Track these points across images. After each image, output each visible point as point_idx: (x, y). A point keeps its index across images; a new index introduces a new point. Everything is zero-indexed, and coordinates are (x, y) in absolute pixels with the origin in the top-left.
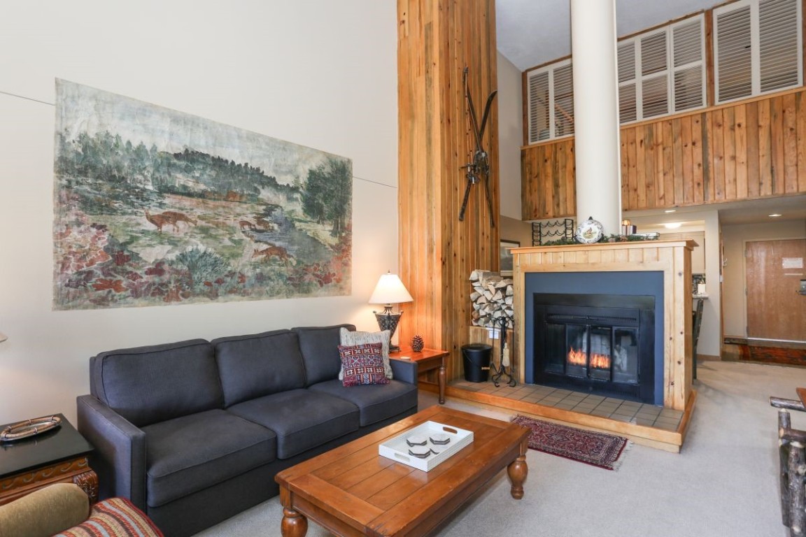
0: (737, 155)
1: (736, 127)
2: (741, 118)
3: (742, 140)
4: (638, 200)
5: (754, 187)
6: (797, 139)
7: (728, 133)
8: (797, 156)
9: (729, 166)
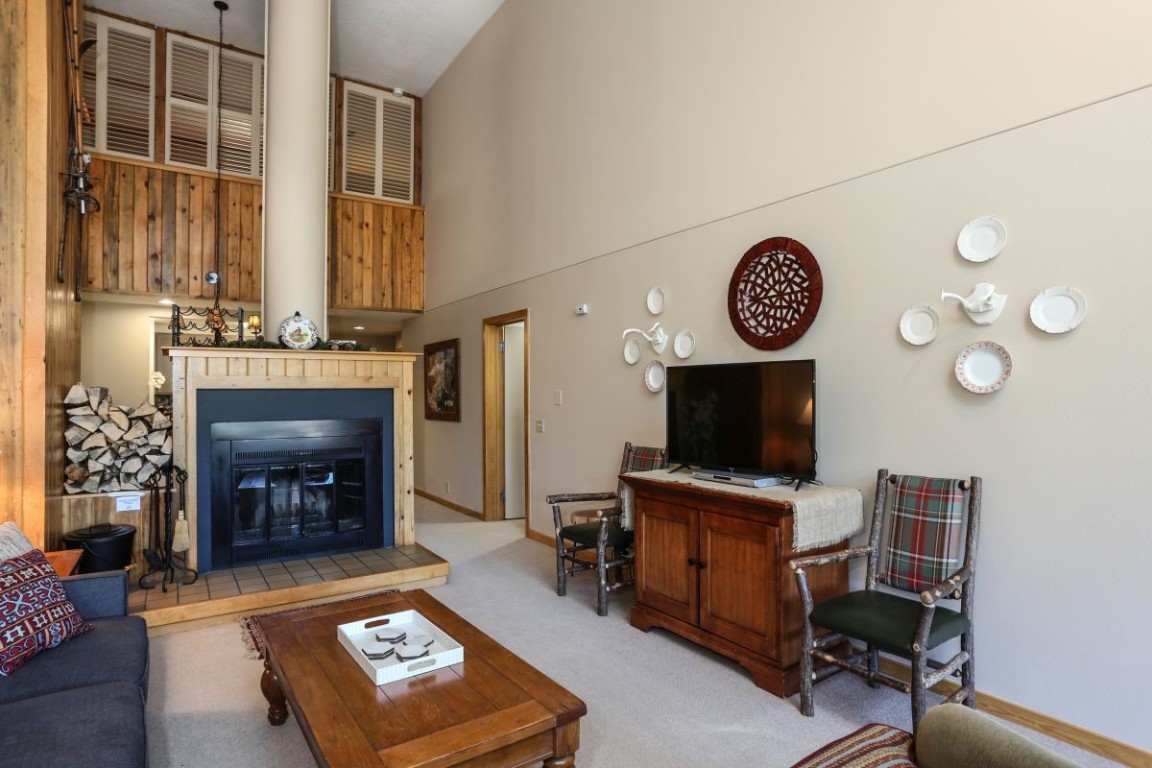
0: (365, 257)
1: (364, 226)
2: (369, 218)
3: (369, 243)
4: (252, 288)
5: (378, 296)
6: (411, 256)
7: (356, 230)
8: (411, 273)
9: (356, 267)
